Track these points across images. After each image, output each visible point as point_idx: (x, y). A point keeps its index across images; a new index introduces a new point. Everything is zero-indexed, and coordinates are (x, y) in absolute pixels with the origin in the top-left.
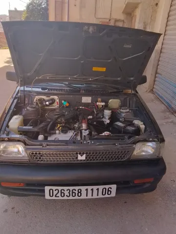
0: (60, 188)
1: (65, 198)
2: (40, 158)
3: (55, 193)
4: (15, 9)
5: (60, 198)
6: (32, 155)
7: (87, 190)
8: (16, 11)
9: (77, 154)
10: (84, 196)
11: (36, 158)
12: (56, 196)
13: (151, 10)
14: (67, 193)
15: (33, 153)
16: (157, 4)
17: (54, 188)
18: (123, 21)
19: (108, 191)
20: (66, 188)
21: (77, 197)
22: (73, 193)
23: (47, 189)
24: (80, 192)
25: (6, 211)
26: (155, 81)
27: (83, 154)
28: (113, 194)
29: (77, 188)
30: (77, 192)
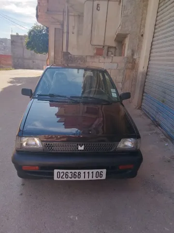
0: (65, 171)
1: (69, 179)
2: (51, 148)
3: (61, 175)
4: (17, 33)
5: (65, 179)
6: (46, 146)
7: (84, 173)
8: (18, 36)
9: (78, 145)
10: (82, 178)
11: (49, 148)
12: (62, 178)
13: (138, 40)
14: (70, 175)
15: (47, 144)
16: (142, 35)
17: (61, 171)
18: (115, 48)
19: (100, 174)
20: (69, 171)
21: (77, 179)
22: (74, 175)
23: (56, 171)
24: (79, 174)
25: (21, 194)
26: (142, 99)
27: (82, 145)
28: (104, 177)
29: (77, 171)
30: (77, 175)
